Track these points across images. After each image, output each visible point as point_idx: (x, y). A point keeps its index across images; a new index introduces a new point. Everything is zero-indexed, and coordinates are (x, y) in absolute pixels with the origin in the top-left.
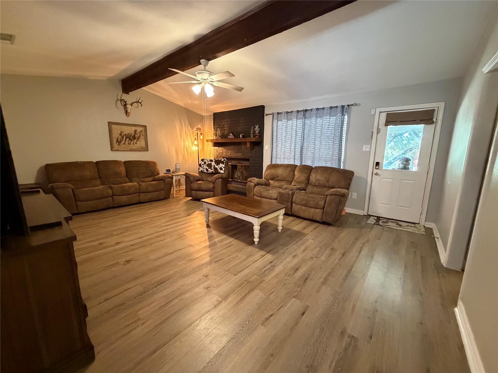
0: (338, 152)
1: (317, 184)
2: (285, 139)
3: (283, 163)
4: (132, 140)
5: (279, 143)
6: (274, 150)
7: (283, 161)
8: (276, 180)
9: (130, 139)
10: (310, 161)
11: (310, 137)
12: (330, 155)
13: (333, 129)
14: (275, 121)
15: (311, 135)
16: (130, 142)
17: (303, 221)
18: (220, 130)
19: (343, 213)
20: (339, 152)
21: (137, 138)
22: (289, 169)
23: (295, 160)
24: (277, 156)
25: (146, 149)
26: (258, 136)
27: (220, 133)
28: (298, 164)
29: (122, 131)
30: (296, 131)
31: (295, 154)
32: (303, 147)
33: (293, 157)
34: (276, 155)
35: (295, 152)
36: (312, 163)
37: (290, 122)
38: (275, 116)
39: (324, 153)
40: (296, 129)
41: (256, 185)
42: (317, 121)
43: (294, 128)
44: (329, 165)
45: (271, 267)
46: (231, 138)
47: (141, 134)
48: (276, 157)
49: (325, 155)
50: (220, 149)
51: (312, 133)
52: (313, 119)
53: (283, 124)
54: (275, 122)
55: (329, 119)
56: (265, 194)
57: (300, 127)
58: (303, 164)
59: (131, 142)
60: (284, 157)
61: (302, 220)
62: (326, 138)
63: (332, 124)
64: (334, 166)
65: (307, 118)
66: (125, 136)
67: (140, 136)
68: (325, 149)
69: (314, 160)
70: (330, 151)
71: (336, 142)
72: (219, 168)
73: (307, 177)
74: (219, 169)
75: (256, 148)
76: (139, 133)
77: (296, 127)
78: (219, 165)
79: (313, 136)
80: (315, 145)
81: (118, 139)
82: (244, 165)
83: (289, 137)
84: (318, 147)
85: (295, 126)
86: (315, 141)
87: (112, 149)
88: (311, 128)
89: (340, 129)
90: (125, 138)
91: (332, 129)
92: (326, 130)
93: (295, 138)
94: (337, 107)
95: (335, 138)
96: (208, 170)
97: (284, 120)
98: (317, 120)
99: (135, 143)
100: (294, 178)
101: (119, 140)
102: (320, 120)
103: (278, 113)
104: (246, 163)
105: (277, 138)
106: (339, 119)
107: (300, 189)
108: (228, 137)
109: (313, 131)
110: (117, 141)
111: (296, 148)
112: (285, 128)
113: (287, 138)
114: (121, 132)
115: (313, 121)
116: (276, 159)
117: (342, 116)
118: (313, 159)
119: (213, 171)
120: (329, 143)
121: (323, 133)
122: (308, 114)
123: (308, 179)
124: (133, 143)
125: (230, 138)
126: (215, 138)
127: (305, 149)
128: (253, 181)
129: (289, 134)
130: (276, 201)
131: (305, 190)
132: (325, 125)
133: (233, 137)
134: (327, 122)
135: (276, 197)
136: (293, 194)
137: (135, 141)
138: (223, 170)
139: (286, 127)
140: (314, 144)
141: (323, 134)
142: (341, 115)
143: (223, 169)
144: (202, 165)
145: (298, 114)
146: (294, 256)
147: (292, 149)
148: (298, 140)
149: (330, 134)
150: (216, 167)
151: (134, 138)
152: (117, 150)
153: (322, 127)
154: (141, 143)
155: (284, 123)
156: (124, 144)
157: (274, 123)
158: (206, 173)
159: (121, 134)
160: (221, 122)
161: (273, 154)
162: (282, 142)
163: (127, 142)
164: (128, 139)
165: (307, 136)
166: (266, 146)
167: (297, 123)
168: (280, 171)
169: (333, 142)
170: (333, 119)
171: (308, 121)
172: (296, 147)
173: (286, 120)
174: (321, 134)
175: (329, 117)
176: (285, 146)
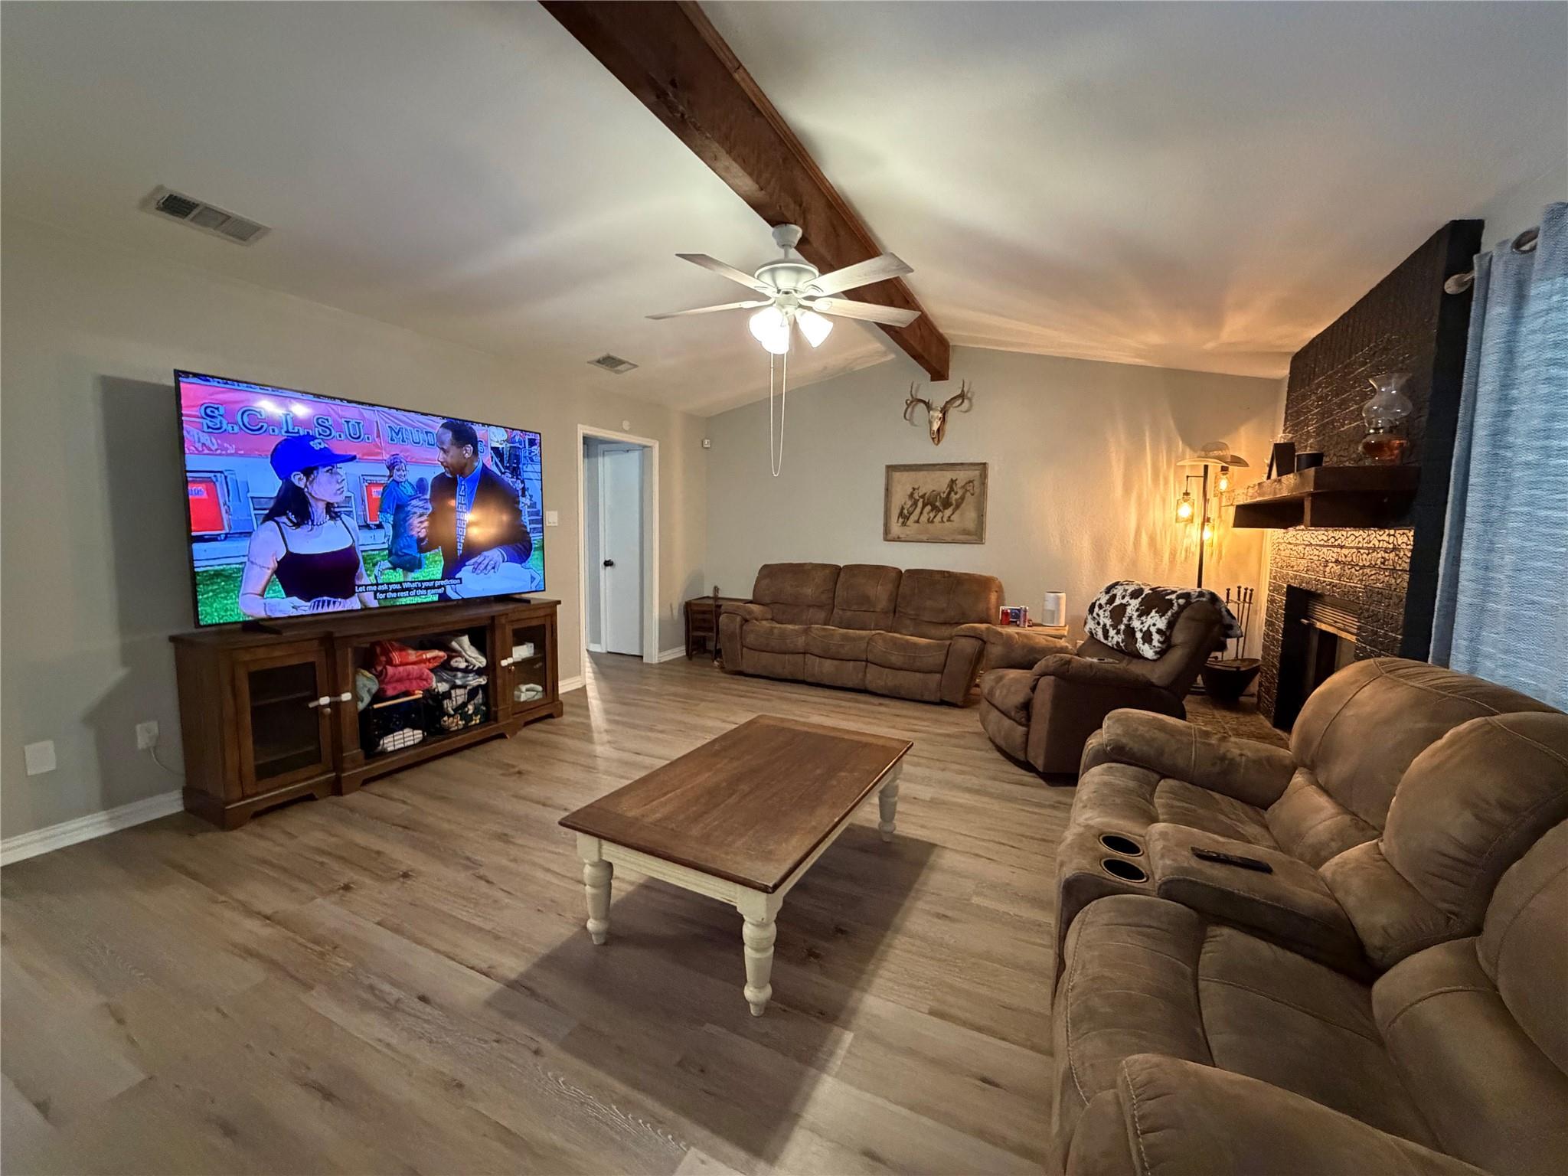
4: (940, 511)
9: (934, 508)
16: (932, 515)
21: (954, 502)
25: (976, 535)
29: (916, 487)
47: (967, 491)
59: (935, 517)
66: (921, 500)
67: (963, 498)
74: (1139, 635)
76: (963, 487)
81: (903, 508)
87: (887, 536)
90: (920, 504)
99: (945, 520)
101: (905, 511)
110: (901, 514)
114: (914, 489)
124: (942, 518)
137: (948, 512)
150: (1136, 624)
151: (947, 504)
152: (898, 539)
154: (966, 517)
156: (917, 521)
159: (911, 496)
163: (924, 518)
164: (929, 508)
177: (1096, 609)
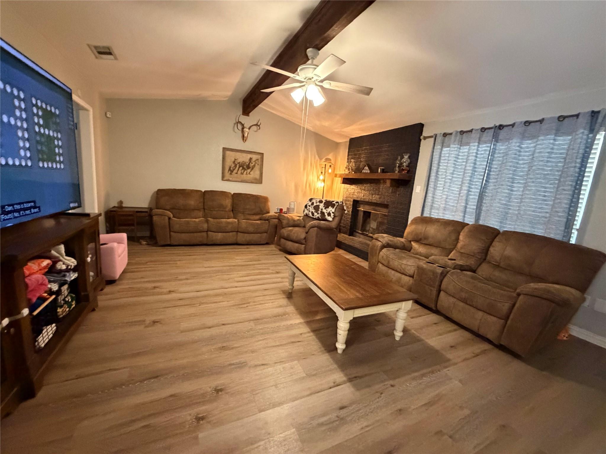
0: (567, 208)
1: (502, 265)
2: (450, 178)
3: (442, 218)
4: (246, 170)
5: (440, 184)
6: (430, 195)
7: (444, 214)
8: (424, 243)
9: (243, 168)
10: (497, 220)
11: (503, 175)
12: (547, 212)
13: (560, 161)
14: (438, 147)
15: (505, 171)
16: (243, 171)
17: (455, 330)
18: (354, 162)
19: (563, 336)
20: (569, 208)
21: (251, 167)
22: (450, 228)
23: (465, 214)
24: (434, 205)
25: (259, 181)
26: (406, 170)
27: (354, 165)
28: (471, 221)
29: (236, 159)
30: (475, 164)
31: (467, 204)
32: (485, 192)
33: (462, 209)
34: (433, 203)
35: (467, 200)
36: (501, 222)
37: (465, 149)
38: (439, 139)
39: (531, 207)
40: (475, 160)
41: (383, 247)
42: (523, 146)
43: (470, 158)
44: (539, 231)
45: (337, 421)
46: (366, 173)
47: (256, 163)
48: (432, 206)
49: (534, 211)
50: (351, 188)
51: (508, 168)
52: (514, 144)
53: (450, 153)
54: (437, 149)
55: (552, 141)
56: (396, 263)
57: (484, 157)
58: (481, 222)
59: (244, 172)
60: (445, 207)
62: (539, 179)
63: (558, 151)
64: (552, 236)
65: (501, 140)
66: (238, 164)
67: (254, 166)
68: (534, 199)
69: (506, 219)
70: (547, 205)
71: (565, 188)
72: (327, 213)
73: (483, 248)
75: (402, 189)
76: (255, 161)
77: (476, 157)
78: (328, 208)
79: (510, 174)
80: (512, 191)
81: (230, 167)
82: (380, 213)
83: (459, 175)
84: (520, 195)
85: (474, 154)
86: (513, 183)
87: (223, 178)
88: (507, 159)
89: (579, 161)
90: (238, 166)
91: (559, 160)
92: (541, 163)
93: (471, 177)
94: (577, 116)
95: (562, 180)
96: (314, 213)
97: (454, 146)
98: (523, 144)
99: (248, 173)
100: (456, 245)
101: (232, 169)
102: (530, 144)
103: (445, 135)
104: (384, 211)
105: (438, 176)
106: (579, 140)
107: (462, 268)
108: (362, 171)
109: (510, 164)
110: (230, 169)
111: (470, 193)
112: (454, 159)
113: (455, 176)
114: (235, 160)
115: (514, 146)
116: (431, 209)
117: (590, 134)
118: (503, 216)
119: (319, 216)
120: (545, 188)
121: (534, 168)
122: (503, 133)
123: (486, 251)
124: (247, 173)
125: (364, 173)
126: (347, 172)
127: (489, 197)
128: (380, 239)
129: (461, 169)
130: (411, 278)
131: (474, 271)
132: (540, 152)
133: (369, 172)
134: (548, 147)
135: (411, 272)
136: (444, 275)
137: (249, 171)
138: (332, 216)
139: (456, 157)
140: (509, 188)
141: (534, 170)
142: (586, 132)
143: (332, 214)
145: (482, 135)
146: (400, 410)
147: (461, 195)
148: (477, 180)
149: (550, 170)
151: (248, 167)
152: (228, 180)
153: (533, 157)
154: (255, 173)
155: (452, 151)
156: (237, 173)
157: (435, 151)
159: (234, 162)
160: (358, 151)
161: (427, 201)
162: (445, 182)
163: (239, 172)
164: (241, 168)
165: (497, 173)
166: (418, 187)
167: (478, 150)
168: (432, 230)
169: (558, 188)
170: (563, 141)
171: (501, 147)
172: (471, 192)
173: (457, 146)
174: (529, 170)
175: (553, 136)
176: (449, 189)
177: (308, 207)
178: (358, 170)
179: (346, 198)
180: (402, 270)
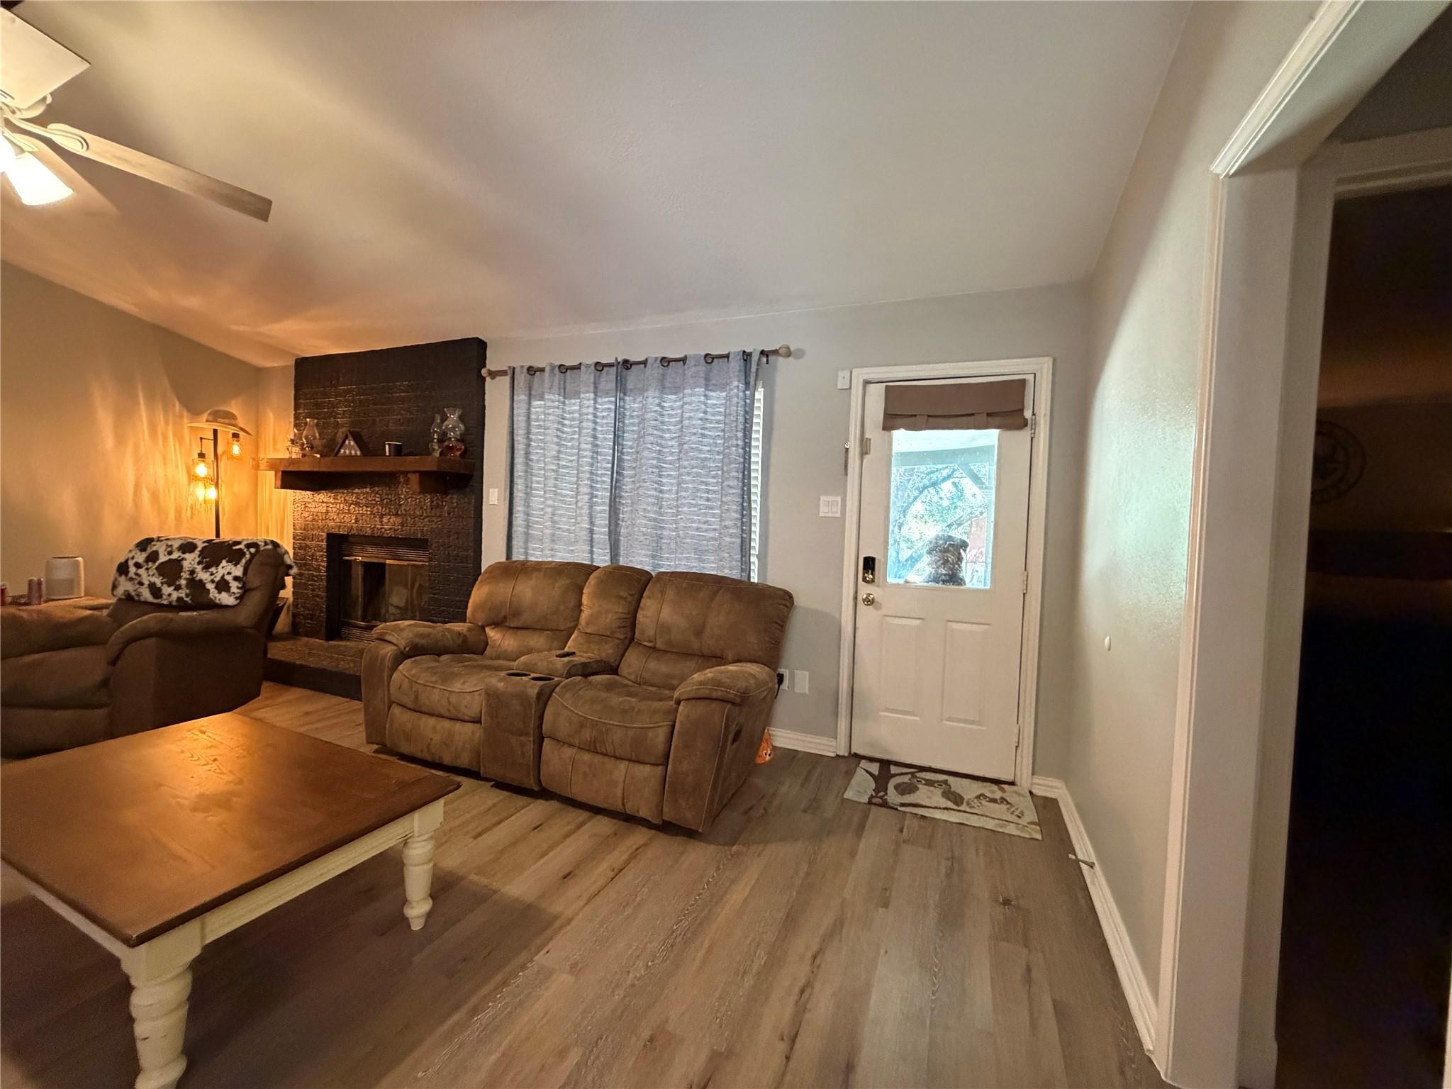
0: (737, 519)
1: (659, 645)
2: (554, 468)
3: (550, 559)
5: (538, 482)
6: (519, 508)
7: (552, 550)
8: (512, 626)
10: (646, 552)
11: (642, 461)
12: (715, 530)
13: (719, 435)
14: (521, 397)
15: (646, 453)
17: (589, 819)
18: (317, 425)
19: (765, 755)
20: (742, 519)
22: (562, 582)
23: (592, 547)
24: (530, 531)
26: (458, 450)
27: (317, 435)
28: (605, 561)
30: (595, 437)
31: (592, 523)
32: (621, 497)
33: (584, 535)
34: (528, 527)
35: (591, 517)
36: (653, 557)
37: (573, 405)
38: (521, 378)
39: (693, 521)
40: (595, 429)
41: (402, 656)
42: (665, 405)
43: (584, 424)
44: (710, 568)
46: (351, 456)
48: (527, 534)
49: (697, 529)
50: (317, 499)
51: (649, 446)
52: (652, 398)
53: (547, 411)
54: (520, 402)
55: (702, 399)
56: (435, 697)
57: (607, 423)
58: (623, 562)
60: (553, 535)
61: (584, 815)
62: (696, 467)
63: (713, 418)
64: (726, 573)
65: (631, 390)
68: (695, 506)
69: (661, 549)
70: (713, 515)
71: (731, 483)
72: (213, 581)
73: (625, 616)
74: (210, 586)
75: (454, 499)
77: (595, 423)
78: (218, 566)
79: (654, 458)
80: (661, 491)
82: (408, 565)
83: (571, 461)
84: (673, 500)
85: (591, 417)
86: (660, 476)
88: (644, 429)
89: (740, 434)
91: (716, 434)
92: (694, 438)
93: (592, 465)
94: (727, 356)
95: (725, 469)
96: (160, 589)
97: (552, 397)
98: (664, 402)
100: (578, 619)
102: (675, 401)
103: (532, 371)
104: (419, 558)
105: (531, 463)
106: (735, 400)
107: (586, 671)
108: (339, 451)
109: (651, 438)
111: (595, 500)
112: (556, 426)
113: (564, 464)
115: (652, 404)
116: (526, 541)
117: (746, 390)
118: (654, 544)
120: (707, 484)
121: (686, 447)
122: (633, 376)
123: (631, 622)
125: (345, 457)
126: (296, 452)
127: (627, 506)
128: (388, 638)
129: (572, 448)
130: (478, 725)
131: (614, 670)
132: (690, 418)
133: (359, 453)
134: (698, 410)
135: (473, 712)
136: (545, 698)
138: (234, 589)
139: (559, 423)
140: (656, 486)
141: (687, 452)
142: (742, 386)
143: (234, 585)
144: (132, 570)
145: (599, 377)
147: (580, 504)
148: (603, 472)
149: (709, 451)
150: (203, 576)
153: (682, 427)
155: (550, 407)
157: (515, 406)
158: (152, 604)
160: (325, 395)
161: (514, 523)
162: (546, 478)
165: (634, 457)
166: (491, 490)
167: (596, 409)
168: (526, 591)
169: (722, 482)
170: (717, 398)
171: (632, 404)
172: (596, 497)
173: (557, 397)
174: (680, 452)
175: (703, 390)
176: (555, 493)
178: (331, 449)
179: (304, 530)
180: (453, 711)
